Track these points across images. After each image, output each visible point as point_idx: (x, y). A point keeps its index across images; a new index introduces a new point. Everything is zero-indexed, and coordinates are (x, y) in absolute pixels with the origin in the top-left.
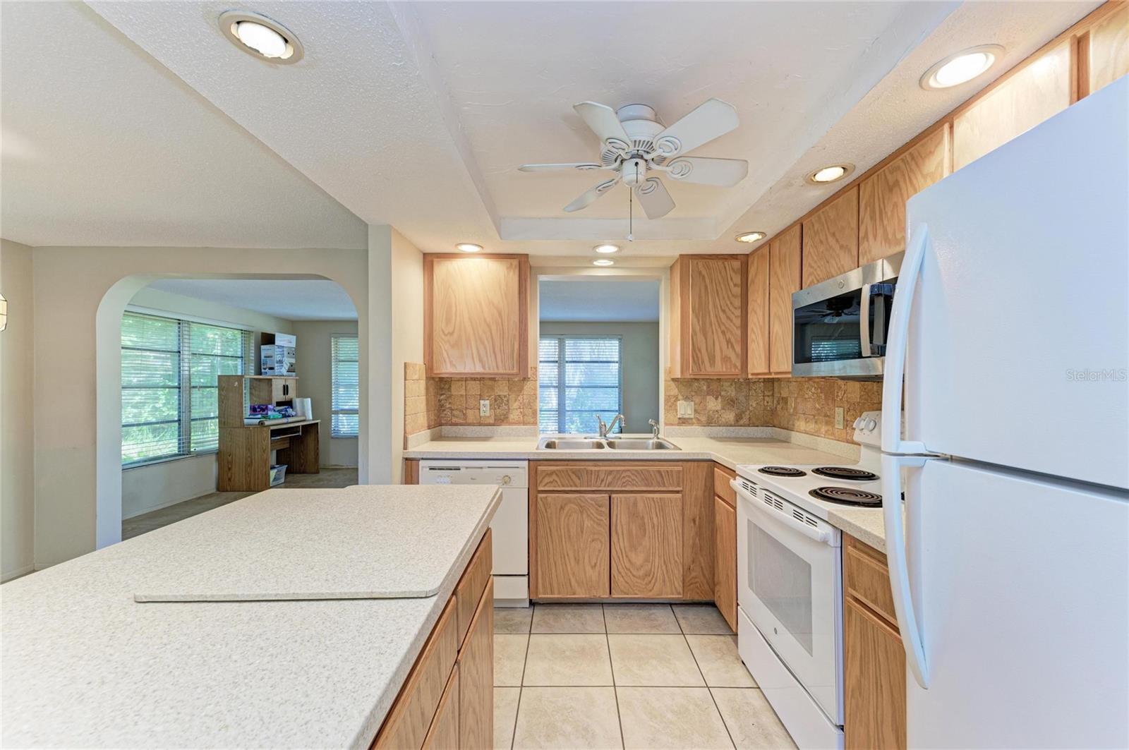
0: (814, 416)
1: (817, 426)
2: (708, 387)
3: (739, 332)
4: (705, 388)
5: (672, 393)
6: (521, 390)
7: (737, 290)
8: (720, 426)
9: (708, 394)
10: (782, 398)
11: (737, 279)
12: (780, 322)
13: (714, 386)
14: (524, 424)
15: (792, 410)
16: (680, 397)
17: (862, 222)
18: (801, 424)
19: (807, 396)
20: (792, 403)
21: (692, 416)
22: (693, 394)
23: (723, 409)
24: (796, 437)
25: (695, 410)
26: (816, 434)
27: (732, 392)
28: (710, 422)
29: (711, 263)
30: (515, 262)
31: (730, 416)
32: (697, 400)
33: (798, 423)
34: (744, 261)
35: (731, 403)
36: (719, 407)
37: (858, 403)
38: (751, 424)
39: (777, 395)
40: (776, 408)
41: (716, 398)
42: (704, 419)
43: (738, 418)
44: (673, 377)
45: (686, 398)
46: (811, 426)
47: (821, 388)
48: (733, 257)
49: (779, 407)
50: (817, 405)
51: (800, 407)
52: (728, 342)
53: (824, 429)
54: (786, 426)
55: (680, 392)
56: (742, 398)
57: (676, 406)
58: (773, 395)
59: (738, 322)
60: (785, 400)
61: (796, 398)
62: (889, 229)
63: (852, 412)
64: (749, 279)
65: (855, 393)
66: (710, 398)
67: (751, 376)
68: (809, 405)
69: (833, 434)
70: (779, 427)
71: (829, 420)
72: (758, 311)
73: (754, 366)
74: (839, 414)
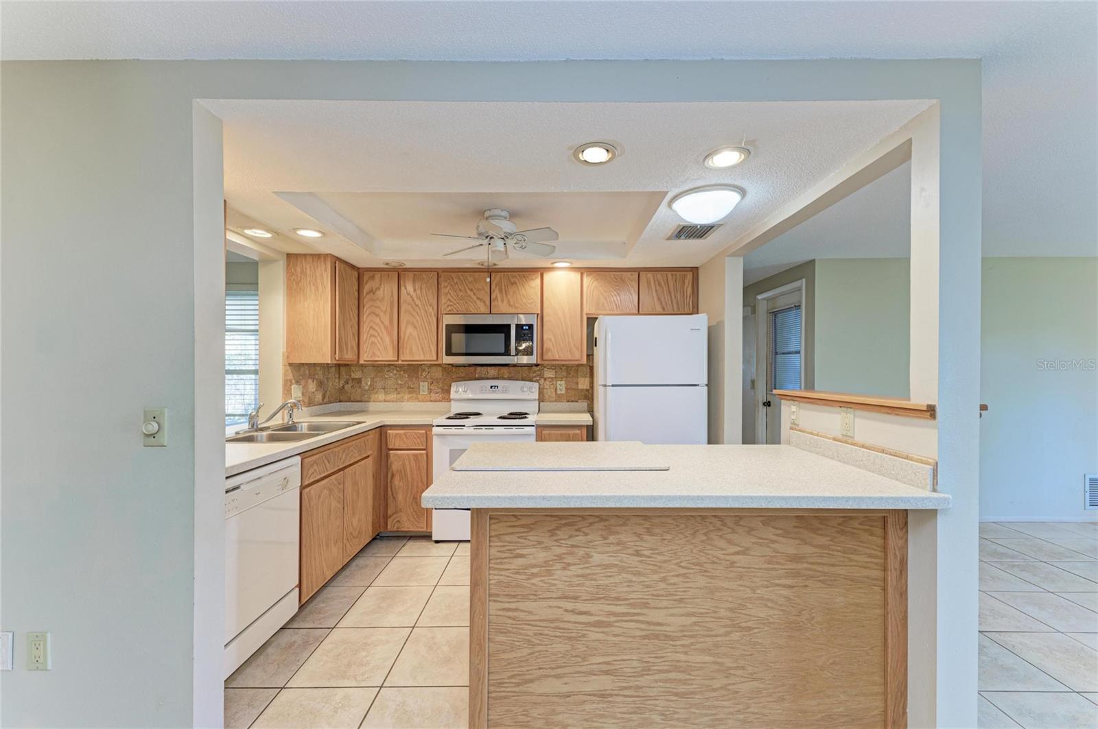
0: (396, 389)
1: (399, 396)
2: (309, 371)
3: (357, 328)
4: (307, 372)
5: (289, 378)
8: (315, 405)
9: (309, 378)
10: (353, 379)
11: (357, 286)
12: (415, 327)
15: (367, 388)
16: (293, 382)
17: (494, 291)
18: (381, 396)
19: (387, 376)
20: (366, 384)
21: (301, 399)
22: (301, 377)
23: (316, 390)
24: (372, 406)
25: (303, 393)
26: (401, 400)
27: (320, 374)
28: (310, 403)
29: (347, 268)
31: (319, 397)
32: (303, 382)
33: (376, 396)
34: (359, 274)
35: (321, 384)
36: (314, 390)
37: (440, 379)
38: (330, 402)
39: (345, 376)
40: (343, 387)
41: (313, 381)
42: (307, 400)
43: (324, 397)
44: (290, 362)
45: (298, 382)
46: (393, 396)
47: (404, 371)
48: (353, 268)
49: (349, 386)
50: (400, 382)
51: (379, 384)
52: (353, 334)
53: (406, 397)
54: (359, 399)
55: (294, 376)
56: (325, 380)
57: (291, 389)
58: (339, 377)
59: (357, 319)
60: (359, 381)
61: (372, 379)
62: (511, 300)
63: (435, 384)
64: (366, 288)
65: (438, 373)
66: (310, 381)
67: (362, 362)
68: (390, 382)
69: (418, 399)
70: (349, 400)
71: (413, 390)
72: (382, 314)
73: (374, 354)
74: (424, 386)
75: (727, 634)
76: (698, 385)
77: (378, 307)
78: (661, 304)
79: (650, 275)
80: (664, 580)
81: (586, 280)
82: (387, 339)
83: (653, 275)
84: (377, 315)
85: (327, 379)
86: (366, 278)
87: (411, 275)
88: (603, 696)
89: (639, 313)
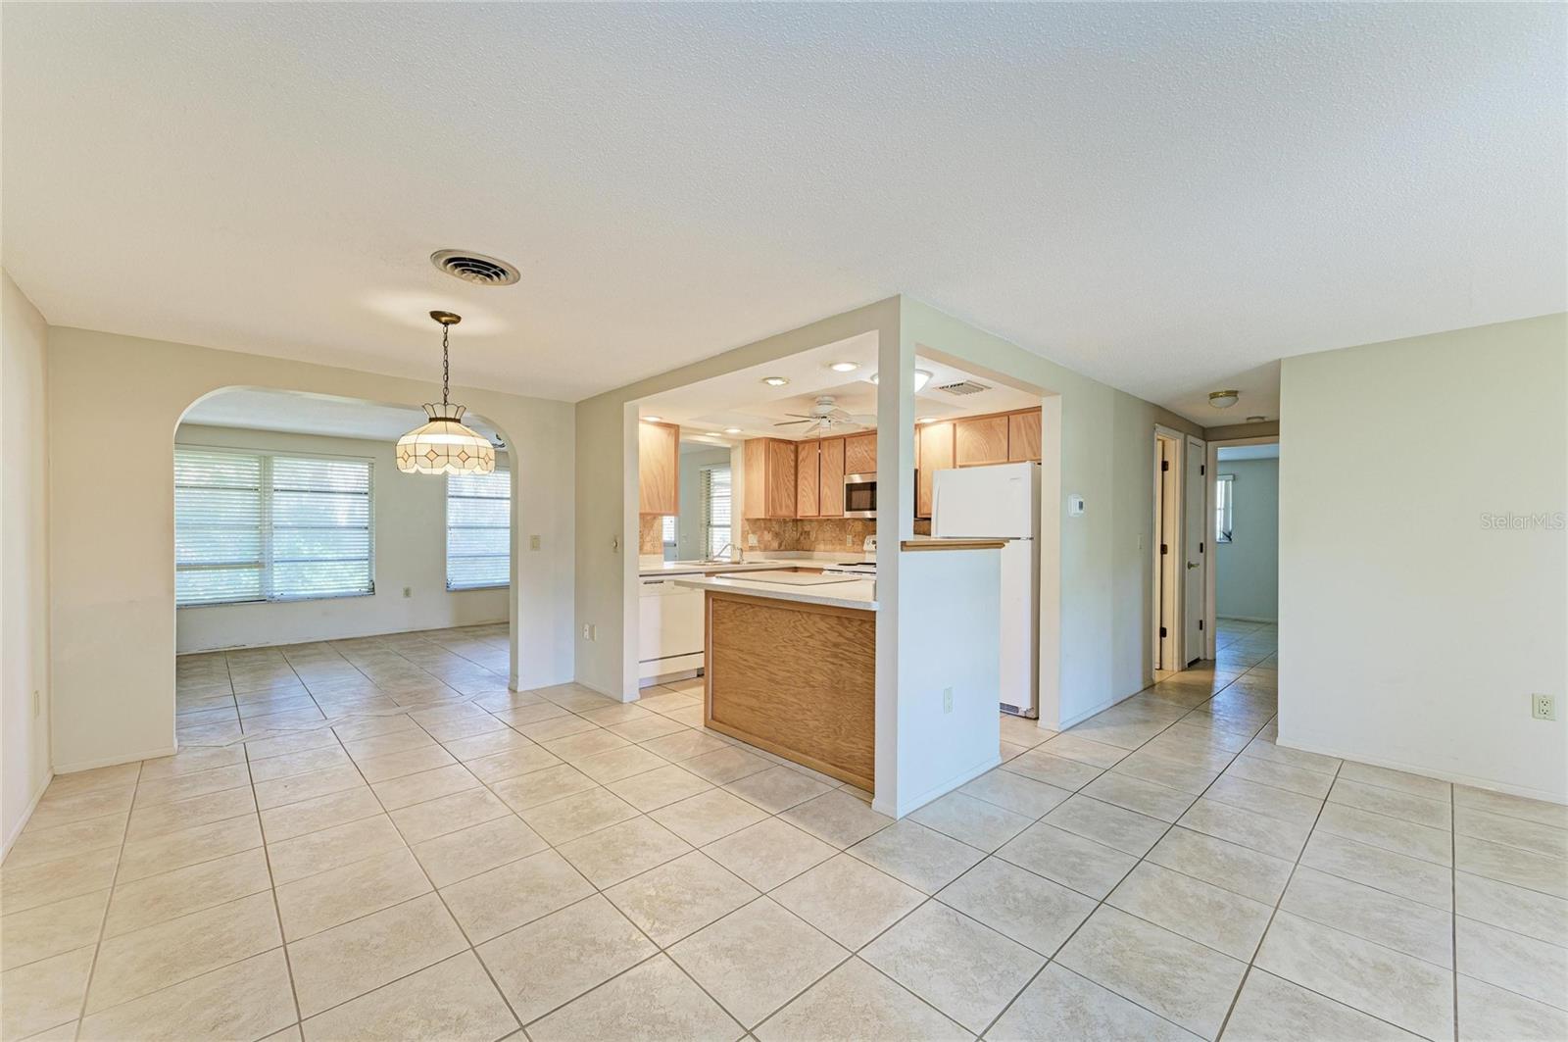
0: (832, 541)
1: (833, 547)
2: (766, 524)
3: (793, 489)
4: (764, 525)
5: (745, 529)
6: (652, 526)
7: (793, 464)
8: (771, 550)
9: (765, 529)
10: (805, 532)
11: (793, 457)
13: (768, 524)
14: (654, 553)
15: (813, 539)
16: (751, 532)
18: (822, 547)
19: (826, 530)
20: (813, 535)
21: (757, 545)
22: (757, 529)
23: (773, 540)
24: (816, 554)
25: (759, 541)
26: (834, 551)
27: (776, 527)
28: (766, 549)
29: (781, 445)
30: (673, 431)
31: (775, 545)
32: (759, 533)
33: (819, 546)
34: (796, 446)
35: (777, 535)
36: (770, 539)
37: (861, 532)
38: (786, 550)
39: (800, 529)
40: (799, 538)
41: (769, 532)
42: (762, 546)
43: (780, 545)
44: (746, 518)
45: (754, 533)
46: (829, 547)
47: (837, 525)
48: (790, 442)
49: (802, 538)
50: (833, 535)
51: (820, 537)
52: (788, 495)
53: (838, 547)
54: (808, 549)
55: (751, 528)
56: (782, 531)
57: (748, 537)
58: (797, 530)
59: (793, 483)
60: (808, 533)
61: (816, 532)
63: (858, 537)
64: (800, 458)
65: (859, 526)
66: (766, 533)
67: (798, 518)
68: (828, 535)
69: (844, 550)
70: (803, 550)
71: (842, 542)
72: (809, 479)
73: (805, 512)
74: (849, 538)
75: (804, 687)
76: (1019, 539)
77: (807, 473)
78: (1032, 448)
79: (1020, 417)
80: (776, 647)
81: (959, 430)
82: (812, 497)
83: (1023, 418)
84: (806, 479)
85: (784, 531)
86: (800, 449)
87: (826, 443)
88: (753, 710)
89: (1008, 462)
